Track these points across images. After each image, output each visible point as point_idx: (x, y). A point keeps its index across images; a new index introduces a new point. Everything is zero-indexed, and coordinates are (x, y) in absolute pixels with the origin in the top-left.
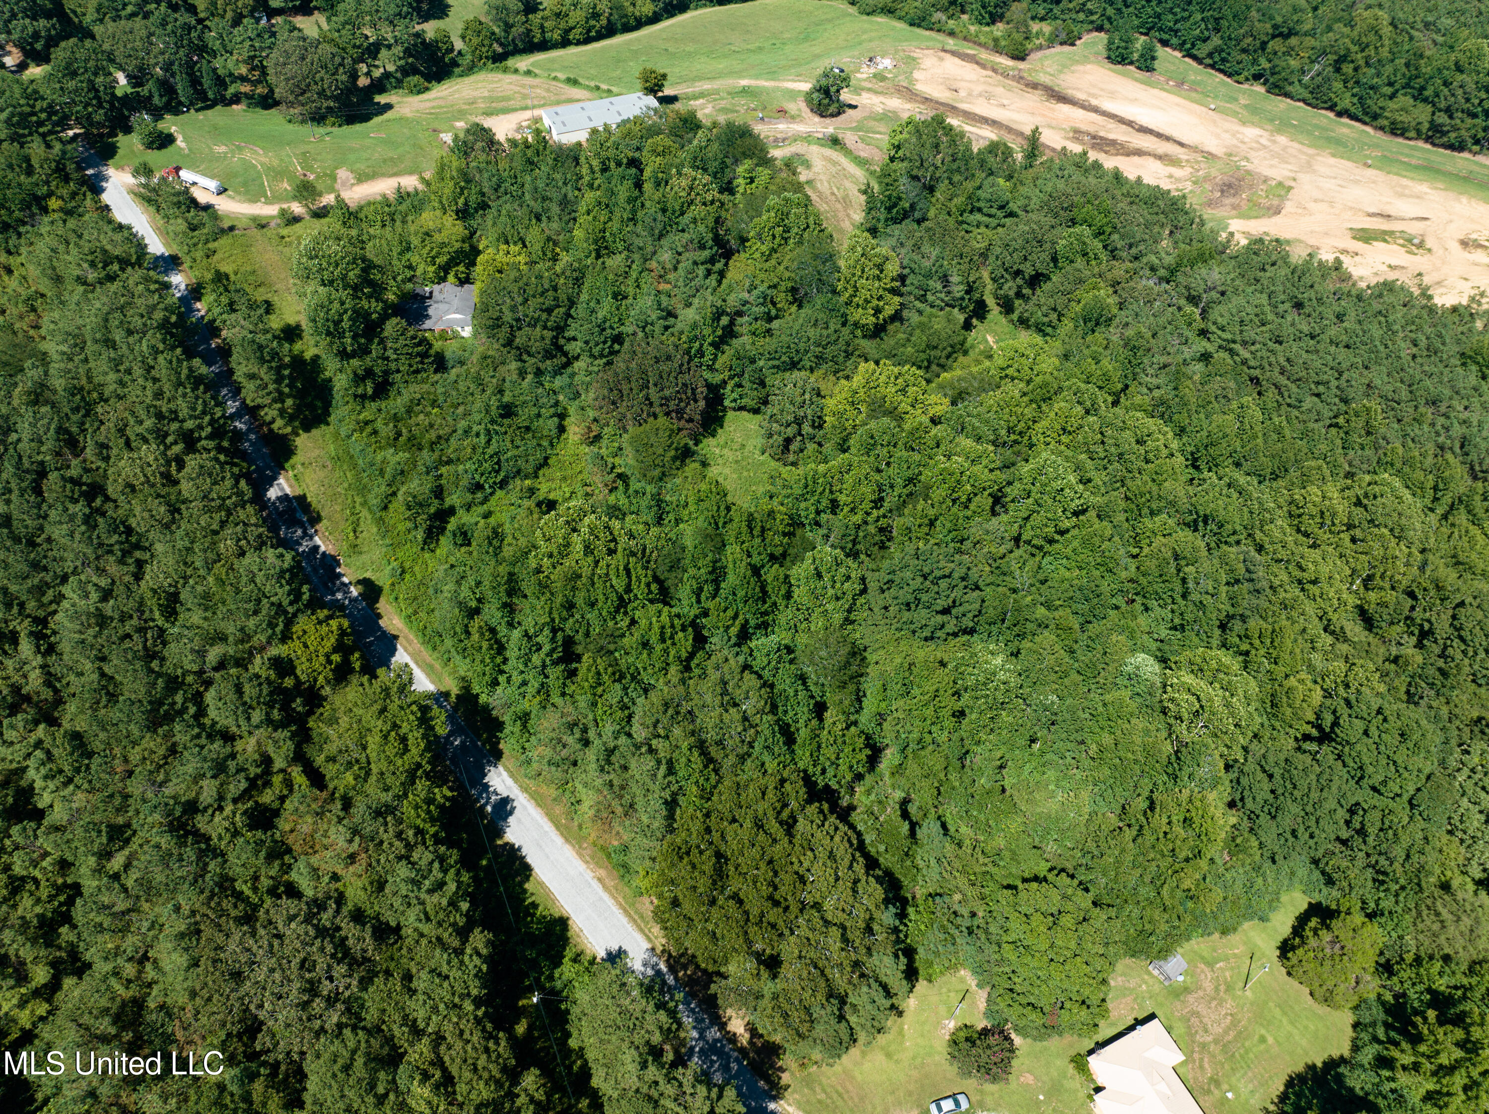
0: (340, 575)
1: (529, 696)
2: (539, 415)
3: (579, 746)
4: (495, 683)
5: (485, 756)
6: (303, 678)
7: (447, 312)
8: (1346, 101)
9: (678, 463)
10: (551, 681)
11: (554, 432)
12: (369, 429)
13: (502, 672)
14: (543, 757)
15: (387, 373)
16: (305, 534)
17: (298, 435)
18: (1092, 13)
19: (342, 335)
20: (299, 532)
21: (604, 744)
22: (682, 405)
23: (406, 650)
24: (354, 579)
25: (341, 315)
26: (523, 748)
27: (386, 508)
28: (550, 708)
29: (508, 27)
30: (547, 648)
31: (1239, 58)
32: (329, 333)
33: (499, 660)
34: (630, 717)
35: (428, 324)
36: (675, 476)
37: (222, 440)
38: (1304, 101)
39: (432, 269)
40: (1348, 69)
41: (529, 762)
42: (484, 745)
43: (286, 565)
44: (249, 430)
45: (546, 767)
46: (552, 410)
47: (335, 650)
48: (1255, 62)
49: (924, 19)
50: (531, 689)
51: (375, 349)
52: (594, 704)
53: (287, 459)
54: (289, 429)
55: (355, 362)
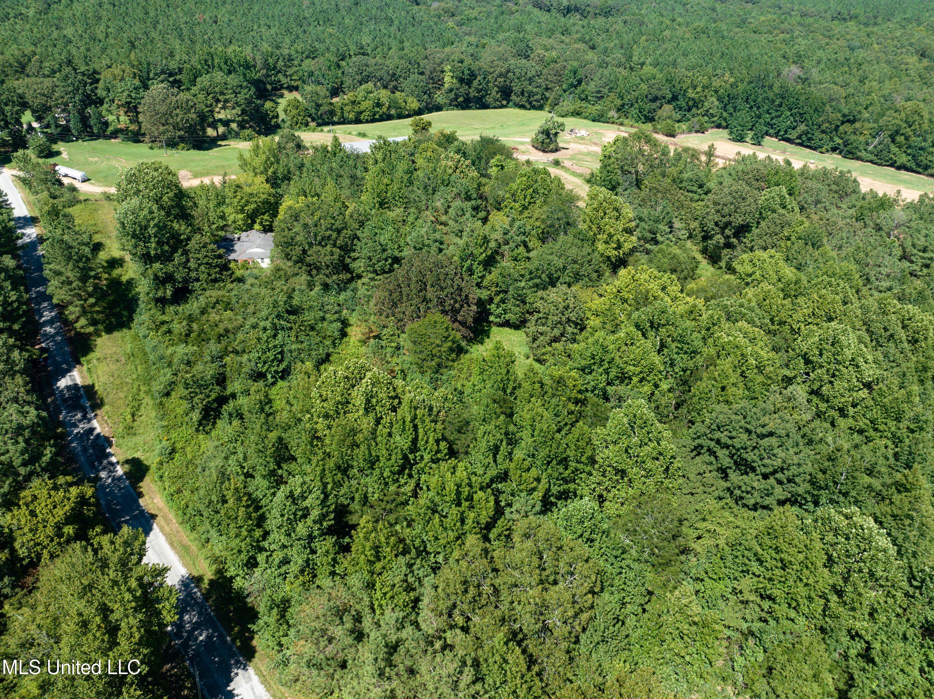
0: (110, 455)
1: (290, 577)
2: (323, 319)
3: (350, 640)
4: (252, 564)
5: (233, 655)
6: (22, 552)
7: (251, 247)
8: (903, 159)
9: (454, 355)
10: (319, 559)
11: (337, 334)
12: (164, 328)
13: (261, 549)
14: (301, 656)
15: (186, 281)
16: (84, 417)
17: (100, 336)
18: (713, 116)
19: (147, 240)
20: (79, 416)
21: (384, 636)
22: (457, 305)
23: (162, 530)
24: (122, 458)
25: (149, 221)
26: (280, 645)
27: (168, 394)
28: (314, 591)
29: (318, 106)
30: (315, 513)
31: (820, 136)
32: (134, 236)
33: (258, 533)
34: (417, 600)
35: (232, 256)
36: (450, 368)
37: (13, 323)
38: (872, 162)
39: (241, 216)
40: (900, 139)
41: (285, 663)
42: (233, 640)
43: (27, 422)
44: (56, 334)
45: (305, 670)
46: (336, 316)
47: (69, 520)
48: (831, 139)
49: (602, 116)
50: (294, 568)
51: (178, 258)
52: (370, 586)
53: (85, 354)
54: (91, 329)
55: (157, 266)
